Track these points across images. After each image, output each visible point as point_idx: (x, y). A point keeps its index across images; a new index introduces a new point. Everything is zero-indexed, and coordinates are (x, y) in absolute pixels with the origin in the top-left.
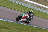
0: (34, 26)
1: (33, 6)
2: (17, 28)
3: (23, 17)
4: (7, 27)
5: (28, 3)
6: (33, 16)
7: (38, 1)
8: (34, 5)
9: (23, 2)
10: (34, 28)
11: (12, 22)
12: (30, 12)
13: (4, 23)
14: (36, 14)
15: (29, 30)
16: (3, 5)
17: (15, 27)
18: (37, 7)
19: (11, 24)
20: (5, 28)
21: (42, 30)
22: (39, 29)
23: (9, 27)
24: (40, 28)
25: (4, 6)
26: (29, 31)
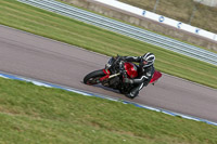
10: (37, 91)
15: (13, 99)
21: (71, 98)
22: (60, 97)
24: (63, 91)
26: (13, 104)
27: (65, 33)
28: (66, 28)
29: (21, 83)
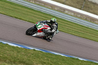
0: (80, 59)
1: (77, 17)
2: (45, 61)
3: (38, 29)
4: (25, 60)
5: (66, 12)
6: (57, 28)
7: (86, 7)
8: (79, 16)
9: (56, 9)
10: (80, 62)
11: (34, 50)
13: (18, 52)
14: (83, 34)
16: (17, 16)
17: (42, 60)
18: (86, 19)
19: (33, 54)
20: (20, 62)
23: (29, 60)
25: (19, 17)
27: (92, 36)
28: (93, 34)
29: (73, 59)
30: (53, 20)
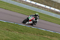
3: (30, 20)
12: (36, 15)
30: (37, 14)
